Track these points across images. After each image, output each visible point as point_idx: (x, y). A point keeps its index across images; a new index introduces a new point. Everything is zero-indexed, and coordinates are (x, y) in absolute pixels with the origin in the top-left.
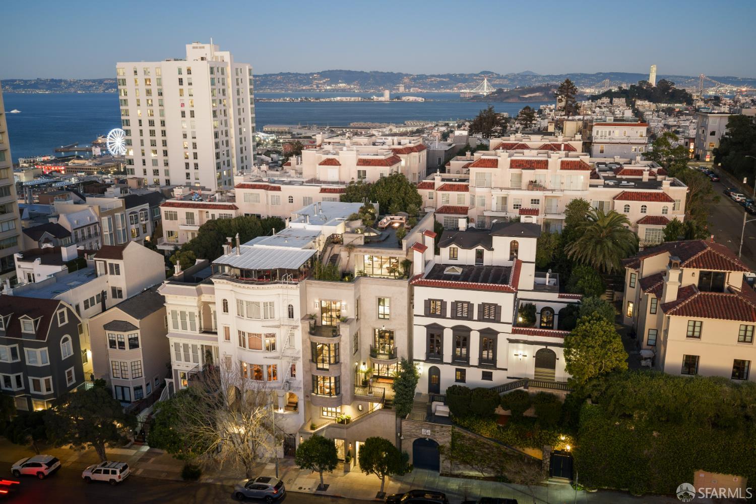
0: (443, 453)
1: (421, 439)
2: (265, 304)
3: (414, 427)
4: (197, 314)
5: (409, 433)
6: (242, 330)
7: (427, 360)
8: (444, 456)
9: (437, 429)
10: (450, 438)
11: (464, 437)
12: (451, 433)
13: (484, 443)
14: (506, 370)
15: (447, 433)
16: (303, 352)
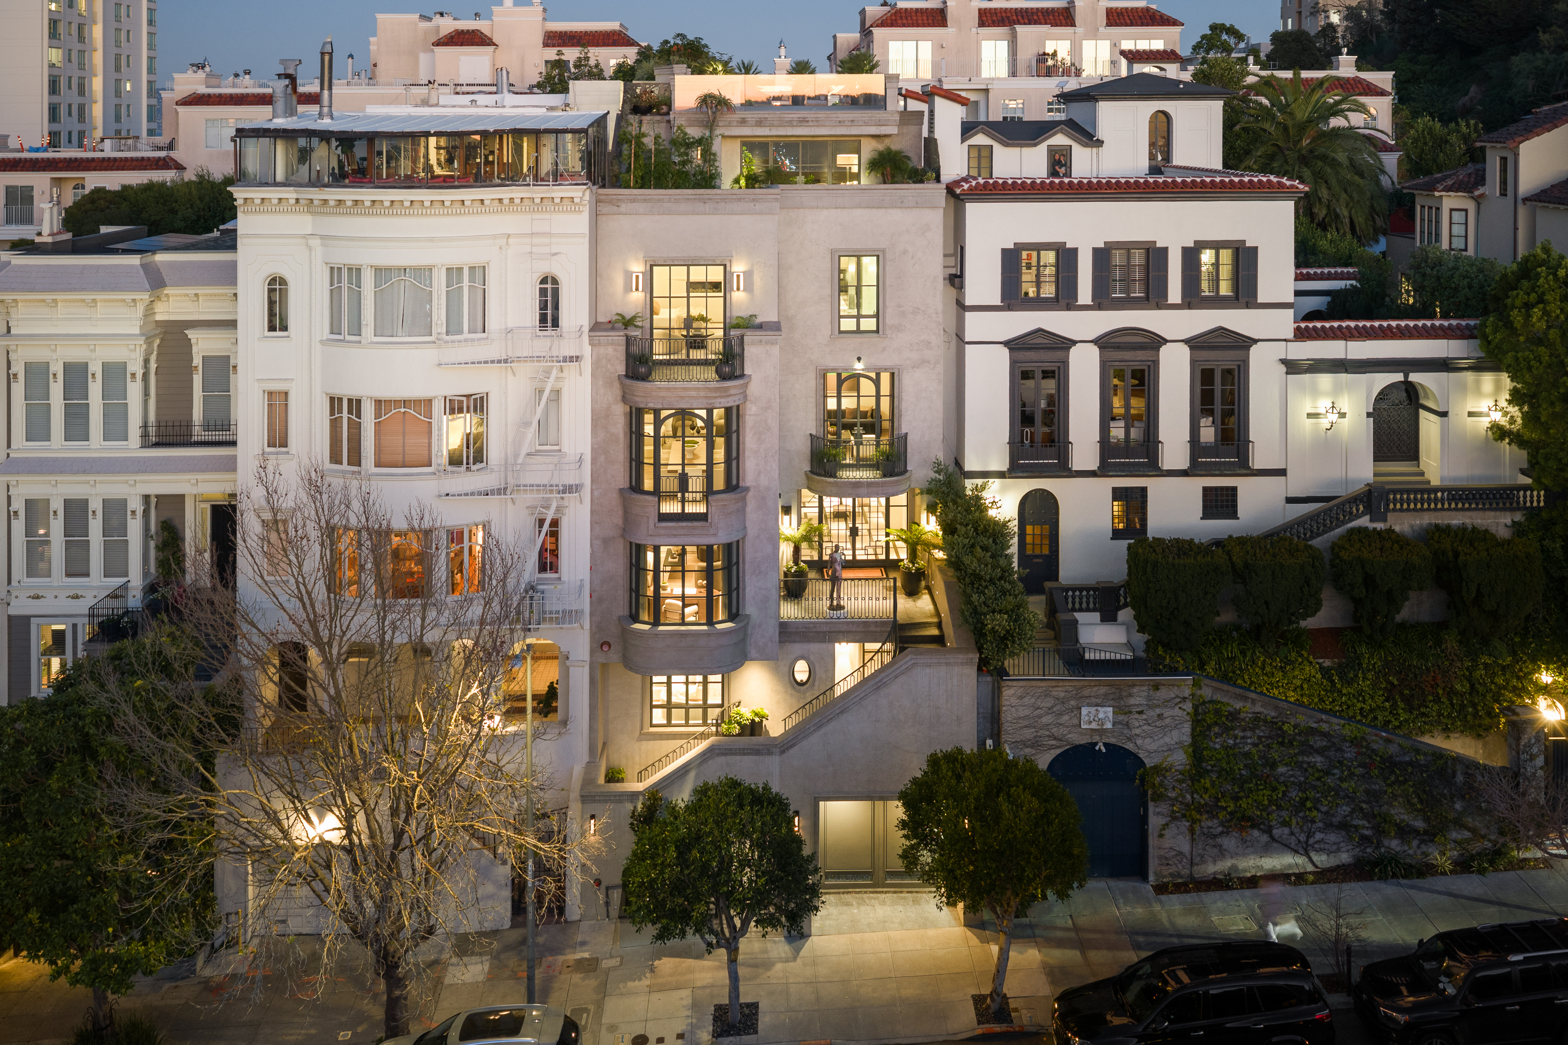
0: (1158, 798)
1: (1077, 749)
2: (454, 273)
3: (1049, 702)
4: (136, 367)
5: (1028, 734)
6: (347, 390)
7: (1015, 470)
8: (1164, 808)
9: (1138, 698)
10: (1187, 728)
11: (1234, 716)
12: (1188, 706)
13: (1313, 731)
14: (1282, 472)
15: (1177, 711)
16: (594, 461)
